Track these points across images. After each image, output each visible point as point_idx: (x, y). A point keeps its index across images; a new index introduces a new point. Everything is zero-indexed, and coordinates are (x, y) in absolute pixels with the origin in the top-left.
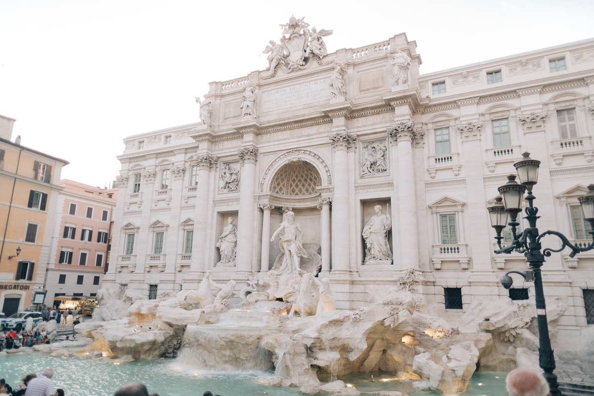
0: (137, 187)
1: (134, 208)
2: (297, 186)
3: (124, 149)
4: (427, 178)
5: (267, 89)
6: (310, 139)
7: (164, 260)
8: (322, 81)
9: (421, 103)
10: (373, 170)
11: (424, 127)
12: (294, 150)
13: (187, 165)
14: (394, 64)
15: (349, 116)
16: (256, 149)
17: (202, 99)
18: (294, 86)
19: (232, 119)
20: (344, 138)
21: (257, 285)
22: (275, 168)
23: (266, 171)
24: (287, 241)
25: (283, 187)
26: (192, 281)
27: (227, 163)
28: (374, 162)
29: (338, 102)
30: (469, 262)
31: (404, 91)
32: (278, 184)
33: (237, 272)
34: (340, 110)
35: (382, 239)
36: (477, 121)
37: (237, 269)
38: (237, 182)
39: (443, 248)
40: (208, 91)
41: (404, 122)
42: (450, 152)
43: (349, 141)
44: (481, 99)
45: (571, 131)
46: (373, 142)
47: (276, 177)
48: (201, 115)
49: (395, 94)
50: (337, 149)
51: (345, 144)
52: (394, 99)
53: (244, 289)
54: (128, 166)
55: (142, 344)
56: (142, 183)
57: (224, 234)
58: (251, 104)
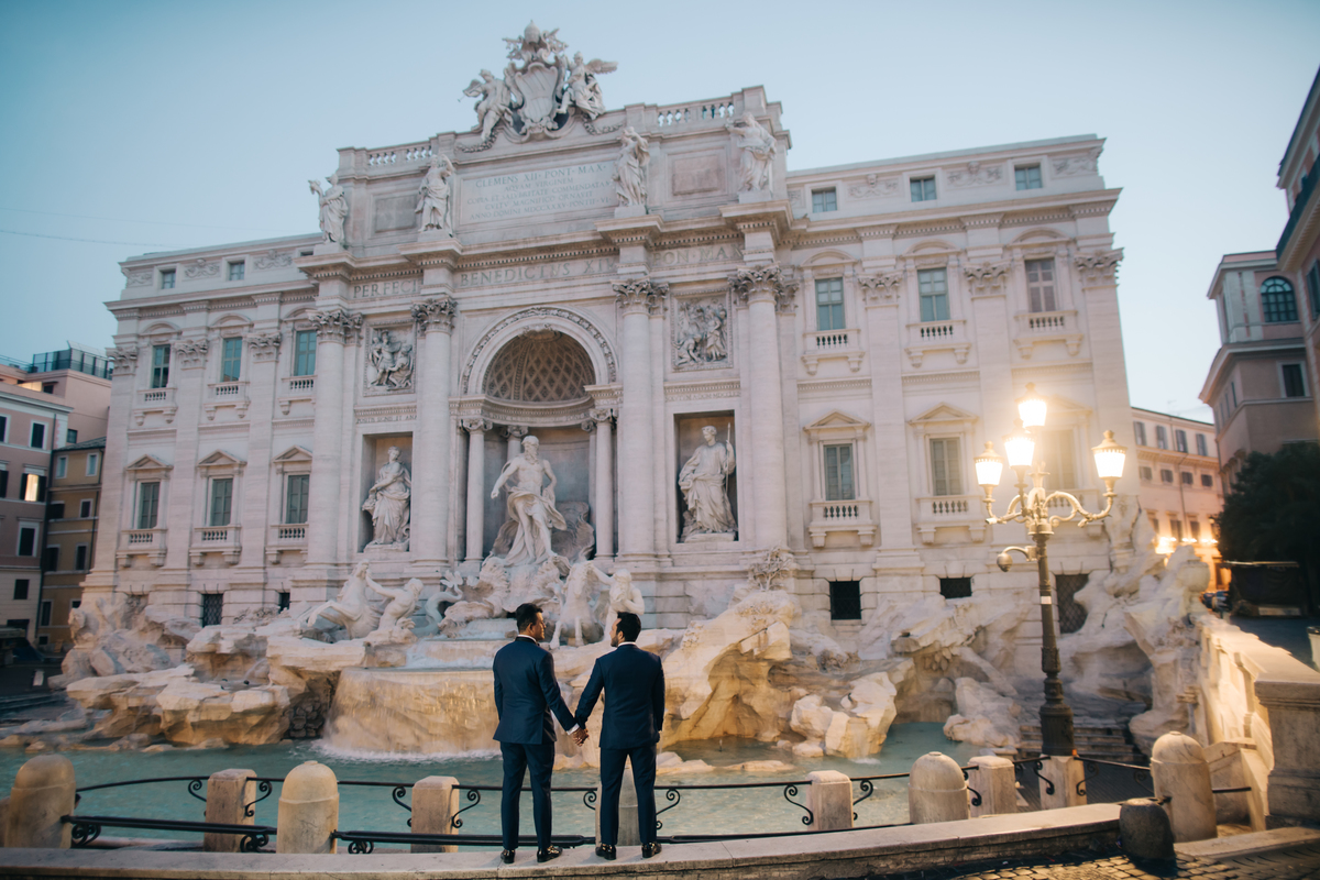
0: (161, 376)
1: (153, 423)
2: (537, 382)
3: (123, 287)
4: (801, 373)
5: (475, 174)
6: (570, 287)
7: (238, 539)
8: (595, 166)
9: (793, 228)
10: (699, 356)
11: (797, 276)
12: (535, 307)
13: (286, 329)
14: (743, 149)
15: (652, 244)
16: (453, 302)
17: (325, 187)
18: (534, 173)
19: (394, 233)
20: (643, 289)
21: (463, 587)
22: (493, 344)
23: (475, 350)
24: (525, 497)
25: (508, 384)
26: (314, 583)
27: (384, 331)
28: (701, 340)
29: (630, 216)
30: (876, 532)
31: (764, 205)
32: (500, 378)
33: (415, 562)
34: (636, 231)
35: (717, 492)
36: (891, 269)
37: (412, 555)
38: (409, 370)
39: (829, 508)
40: (336, 167)
41: (761, 264)
42: (843, 326)
43: (654, 295)
44: (900, 230)
45: (1046, 298)
46: (699, 300)
47: (495, 362)
48: (322, 222)
49: (746, 209)
50: (628, 311)
51: (644, 301)
52: (744, 219)
53: (436, 596)
54: (134, 326)
55: (247, 713)
56: (174, 365)
57: (379, 484)
58: (440, 206)
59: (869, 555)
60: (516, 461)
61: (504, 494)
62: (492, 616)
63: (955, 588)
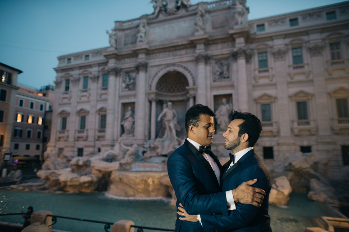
0: (67, 88)
1: (66, 101)
2: (172, 87)
3: (58, 64)
4: (253, 82)
5: (154, 26)
6: (181, 57)
7: (87, 133)
8: (189, 21)
9: (251, 37)
10: (221, 77)
11: (252, 52)
12: (171, 64)
13: (100, 74)
14: (235, 12)
15: (206, 43)
16: (147, 63)
17: (110, 32)
18: (171, 24)
19: (130, 44)
20: (204, 57)
21: (150, 147)
22: (159, 75)
23: (153, 77)
24: (168, 120)
25: (163, 87)
26: (107, 146)
27: (128, 73)
28: (222, 72)
29: (200, 34)
30: (279, 131)
31: (242, 29)
32: (160, 86)
33: (136, 140)
34: (201, 39)
36: (283, 48)
37: (135, 138)
38: (134, 84)
40: (114, 26)
41: (241, 47)
42: (267, 67)
43: (207, 59)
44: (286, 36)
45: (337, 55)
46: (221, 60)
47: (159, 81)
48: (110, 42)
49: (236, 30)
50: (199, 64)
51: (204, 60)
52: (235, 34)
53: (141, 150)
54: (61, 74)
55: (84, 183)
56: (71, 85)
57: (126, 117)
58: (143, 35)
59: (276, 139)
60: (165, 110)
61: (162, 119)
62: (158, 155)
63: (306, 149)
